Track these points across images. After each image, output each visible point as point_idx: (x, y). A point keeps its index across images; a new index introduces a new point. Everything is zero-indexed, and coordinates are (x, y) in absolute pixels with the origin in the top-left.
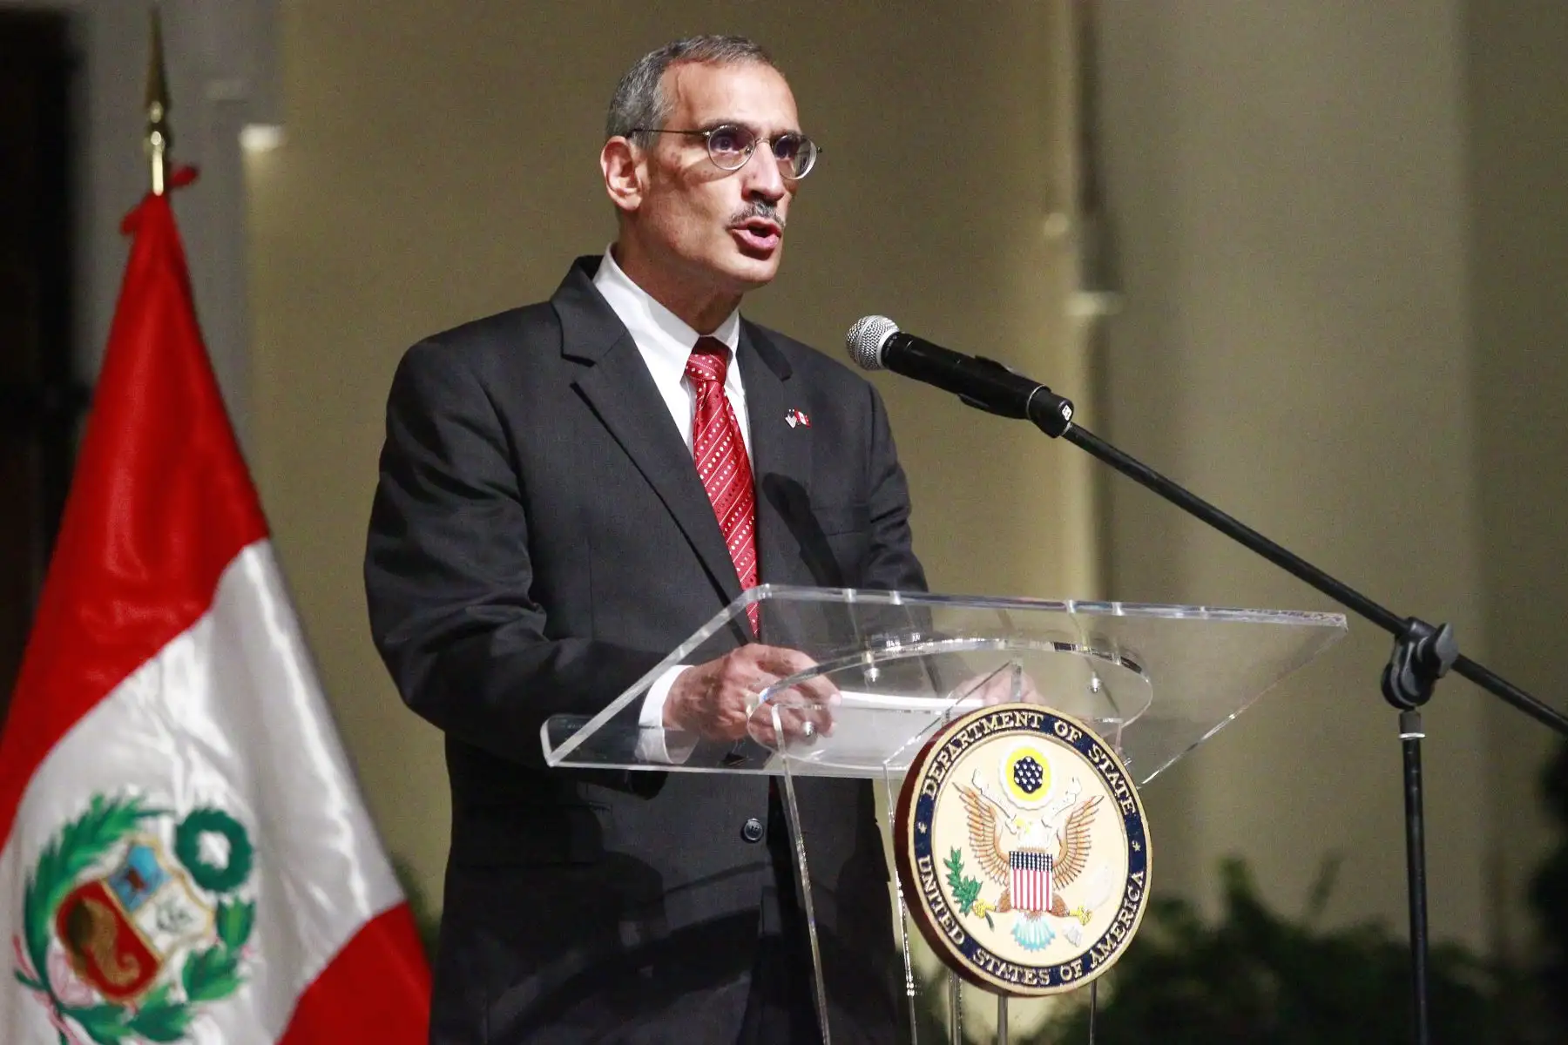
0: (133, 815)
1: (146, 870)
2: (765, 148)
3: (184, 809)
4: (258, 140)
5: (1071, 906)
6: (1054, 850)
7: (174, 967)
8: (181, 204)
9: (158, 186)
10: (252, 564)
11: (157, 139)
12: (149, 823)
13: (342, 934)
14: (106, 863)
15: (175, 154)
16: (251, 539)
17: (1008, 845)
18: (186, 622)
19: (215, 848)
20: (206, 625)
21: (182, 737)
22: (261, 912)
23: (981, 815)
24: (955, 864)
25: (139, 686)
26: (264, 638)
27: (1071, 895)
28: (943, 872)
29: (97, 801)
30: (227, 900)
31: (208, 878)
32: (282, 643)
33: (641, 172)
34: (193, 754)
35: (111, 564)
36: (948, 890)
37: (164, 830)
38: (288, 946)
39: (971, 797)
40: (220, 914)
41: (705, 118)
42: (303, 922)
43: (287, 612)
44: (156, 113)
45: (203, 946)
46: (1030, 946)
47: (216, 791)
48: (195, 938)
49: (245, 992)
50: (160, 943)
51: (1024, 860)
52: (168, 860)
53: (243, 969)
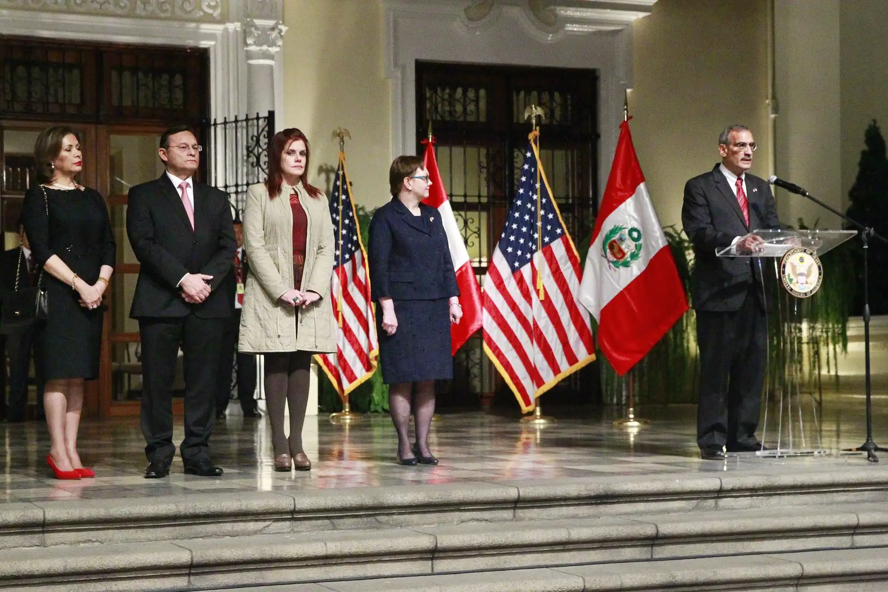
0: (621, 229)
1: (623, 238)
2: (748, 146)
3: (630, 228)
4: (629, 91)
5: (809, 282)
6: (806, 272)
7: (628, 255)
8: (630, 122)
9: (626, 120)
10: (642, 186)
11: (626, 111)
12: (623, 230)
13: (657, 251)
14: (616, 237)
15: (629, 114)
16: (642, 182)
17: (798, 273)
18: (631, 195)
19: (635, 234)
20: (634, 196)
21: (630, 215)
22: (643, 246)
23: (794, 267)
24: (789, 276)
25: (623, 206)
26: (644, 199)
27: (809, 280)
28: (787, 277)
29: (615, 226)
30: (637, 243)
31: (634, 240)
32: (647, 199)
33: (726, 150)
34: (631, 218)
35: (617, 185)
36: (788, 280)
37: (627, 231)
38: (648, 252)
39: (792, 264)
40: (636, 246)
41: (738, 141)
42: (651, 248)
43: (648, 194)
44: (626, 107)
45: (633, 251)
46: (801, 289)
47: (636, 225)
48: (632, 250)
49: (640, 259)
50: (626, 250)
51: (801, 274)
52: (627, 236)
53: (640, 255)
